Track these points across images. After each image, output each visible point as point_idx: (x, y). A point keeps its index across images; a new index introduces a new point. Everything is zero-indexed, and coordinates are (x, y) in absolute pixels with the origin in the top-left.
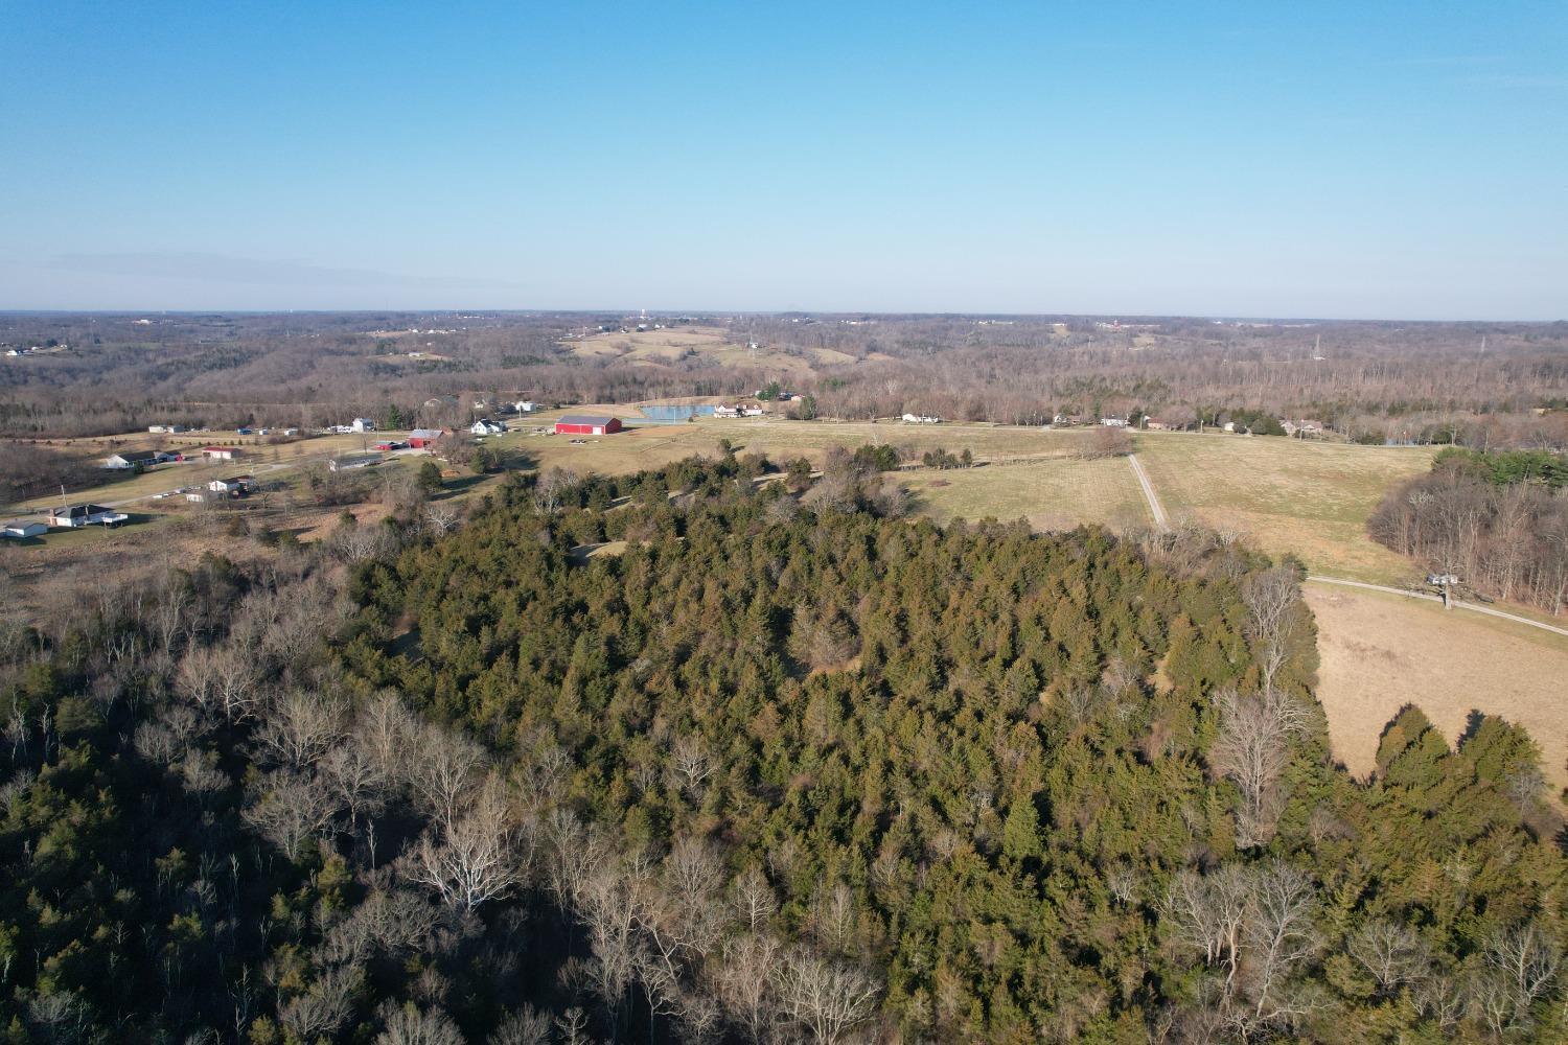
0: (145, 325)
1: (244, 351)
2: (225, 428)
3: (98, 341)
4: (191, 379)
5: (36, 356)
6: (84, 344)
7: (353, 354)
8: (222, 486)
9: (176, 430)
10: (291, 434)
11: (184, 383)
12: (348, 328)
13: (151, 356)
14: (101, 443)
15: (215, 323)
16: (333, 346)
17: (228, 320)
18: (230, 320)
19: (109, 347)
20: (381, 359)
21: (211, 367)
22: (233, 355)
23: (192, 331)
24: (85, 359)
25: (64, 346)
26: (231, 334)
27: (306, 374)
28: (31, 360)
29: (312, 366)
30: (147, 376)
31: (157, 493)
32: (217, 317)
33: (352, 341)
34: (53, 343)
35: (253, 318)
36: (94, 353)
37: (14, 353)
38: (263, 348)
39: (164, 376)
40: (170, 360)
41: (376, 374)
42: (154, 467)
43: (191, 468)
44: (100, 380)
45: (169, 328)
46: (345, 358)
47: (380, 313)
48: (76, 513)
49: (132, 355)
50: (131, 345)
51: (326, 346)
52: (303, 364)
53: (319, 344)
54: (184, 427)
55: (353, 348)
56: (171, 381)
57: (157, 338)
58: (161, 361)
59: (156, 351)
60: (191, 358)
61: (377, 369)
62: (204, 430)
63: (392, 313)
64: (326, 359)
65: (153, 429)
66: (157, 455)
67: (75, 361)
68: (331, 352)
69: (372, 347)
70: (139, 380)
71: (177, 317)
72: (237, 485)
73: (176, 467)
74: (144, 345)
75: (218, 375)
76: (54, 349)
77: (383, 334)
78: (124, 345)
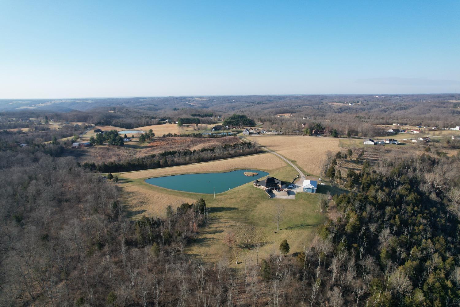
0: (377, 98)
1: (407, 105)
2: (413, 126)
3: (368, 102)
4: (392, 113)
5: (355, 105)
6: (365, 102)
7: (444, 107)
8: (421, 139)
9: (400, 125)
10: (435, 129)
11: (391, 113)
12: (440, 99)
13: (380, 106)
14: (383, 126)
15: (396, 97)
16: (437, 105)
17: (400, 96)
18: (400, 97)
19: (370, 103)
20: (455, 109)
21: (398, 110)
22: (404, 106)
23: (390, 99)
24: (366, 106)
25: (360, 103)
26: (401, 100)
27: (428, 113)
28: (354, 106)
29: (430, 110)
30: (381, 111)
31: (404, 139)
32: (397, 95)
33: (444, 103)
34: (358, 102)
35: (407, 96)
36: (367, 105)
37: (350, 104)
38: (413, 105)
39: (385, 111)
40: (386, 107)
41: (453, 114)
42: (399, 133)
43: (410, 134)
44: (370, 112)
45: (384, 99)
46: (442, 109)
47: (451, 94)
48: (390, 140)
49: (376, 105)
50: (376, 103)
51: (435, 104)
52: (427, 110)
53: (432, 104)
54: (402, 124)
55: (445, 105)
56: (387, 113)
57: (383, 101)
58: (383, 108)
59: (382, 105)
60: (392, 107)
61: (453, 112)
62: (407, 126)
63: (457, 94)
64: (435, 109)
65: (394, 124)
66: (400, 130)
67: (363, 107)
68: (436, 107)
69: (452, 105)
70: (379, 112)
71: (386, 96)
72: (425, 139)
73: (405, 134)
74: (379, 103)
75: (400, 112)
76: (358, 104)
77: (454, 101)
78: (374, 103)
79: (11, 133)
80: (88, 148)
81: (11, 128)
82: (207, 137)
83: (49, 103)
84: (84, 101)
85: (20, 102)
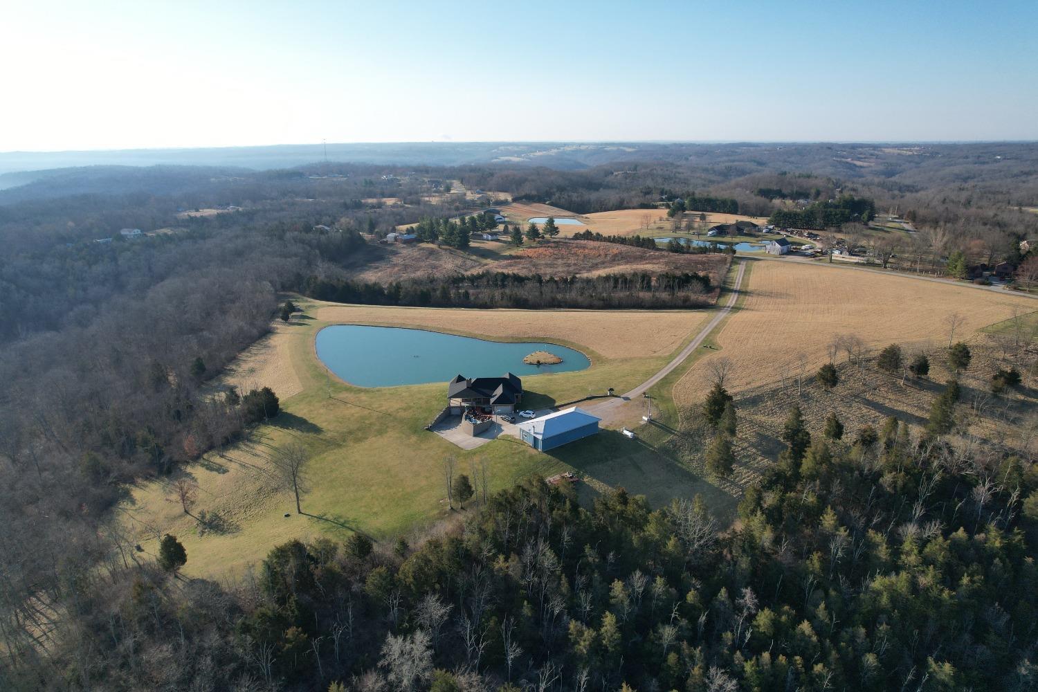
79: (365, 205)
80: (405, 246)
81: (385, 197)
82: (665, 250)
83: (554, 152)
84: (622, 148)
85: (509, 148)
